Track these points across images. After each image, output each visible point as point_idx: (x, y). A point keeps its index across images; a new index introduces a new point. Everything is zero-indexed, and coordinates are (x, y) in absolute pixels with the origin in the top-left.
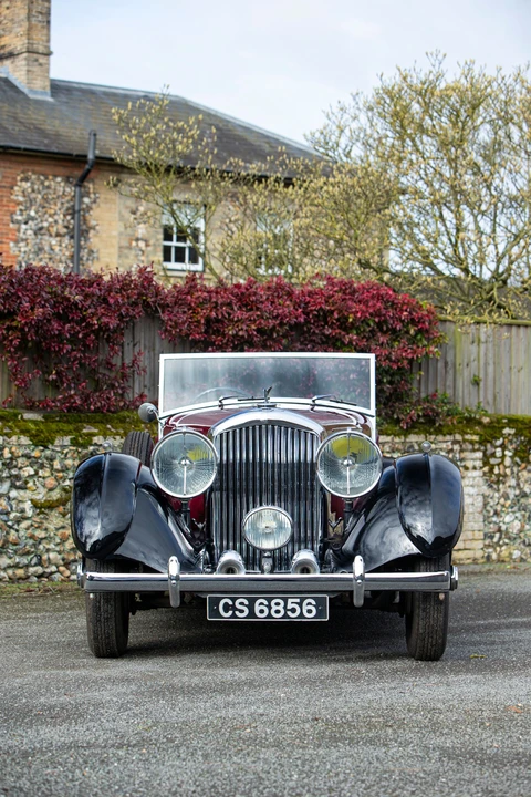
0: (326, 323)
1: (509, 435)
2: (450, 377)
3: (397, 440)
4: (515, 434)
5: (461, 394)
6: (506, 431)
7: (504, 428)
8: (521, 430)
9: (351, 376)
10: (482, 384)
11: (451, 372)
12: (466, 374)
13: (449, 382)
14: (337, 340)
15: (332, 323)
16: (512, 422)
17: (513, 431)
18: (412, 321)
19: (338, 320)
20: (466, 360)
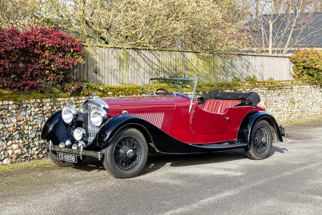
0: (35, 48)
1: (110, 94)
2: (86, 70)
3: (66, 99)
4: (113, 94)
5: (90, 78)
6: (109, 93)
7: (108, 92)
8: (115, 92)
9: (46, 72)
10: (98, 72)
11: (86, 68)
12: (92, 68)
13: (85, 72)
14: (40, 55)
15: (38, 48)
16: (111, 89)
17: (111, 93)
18: (72, 47)
19: (40, 46)
20: (92, 63)
